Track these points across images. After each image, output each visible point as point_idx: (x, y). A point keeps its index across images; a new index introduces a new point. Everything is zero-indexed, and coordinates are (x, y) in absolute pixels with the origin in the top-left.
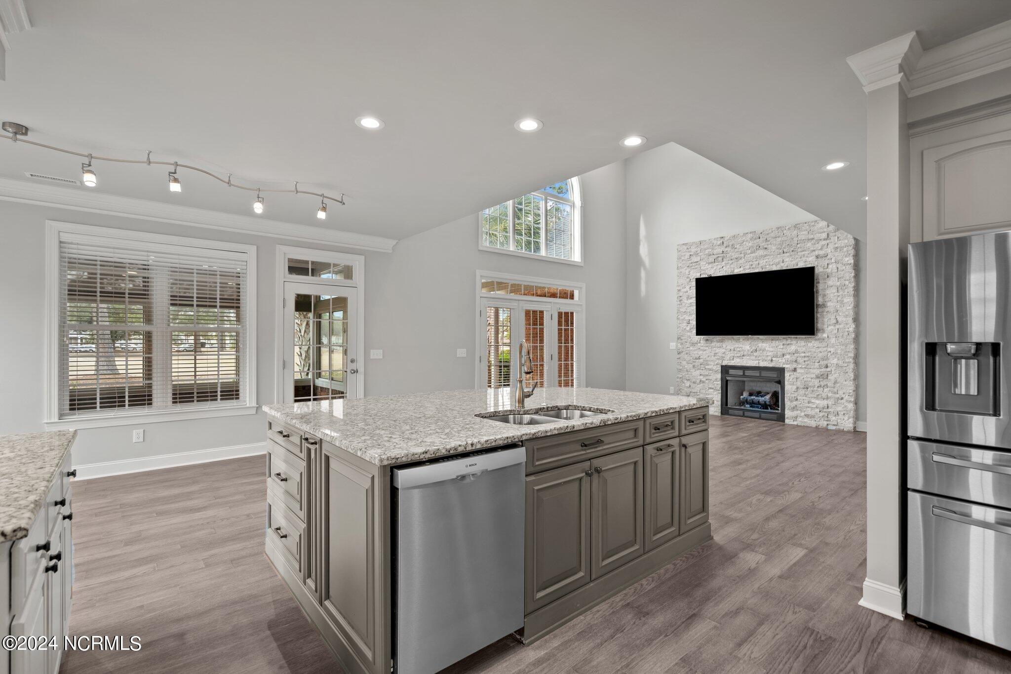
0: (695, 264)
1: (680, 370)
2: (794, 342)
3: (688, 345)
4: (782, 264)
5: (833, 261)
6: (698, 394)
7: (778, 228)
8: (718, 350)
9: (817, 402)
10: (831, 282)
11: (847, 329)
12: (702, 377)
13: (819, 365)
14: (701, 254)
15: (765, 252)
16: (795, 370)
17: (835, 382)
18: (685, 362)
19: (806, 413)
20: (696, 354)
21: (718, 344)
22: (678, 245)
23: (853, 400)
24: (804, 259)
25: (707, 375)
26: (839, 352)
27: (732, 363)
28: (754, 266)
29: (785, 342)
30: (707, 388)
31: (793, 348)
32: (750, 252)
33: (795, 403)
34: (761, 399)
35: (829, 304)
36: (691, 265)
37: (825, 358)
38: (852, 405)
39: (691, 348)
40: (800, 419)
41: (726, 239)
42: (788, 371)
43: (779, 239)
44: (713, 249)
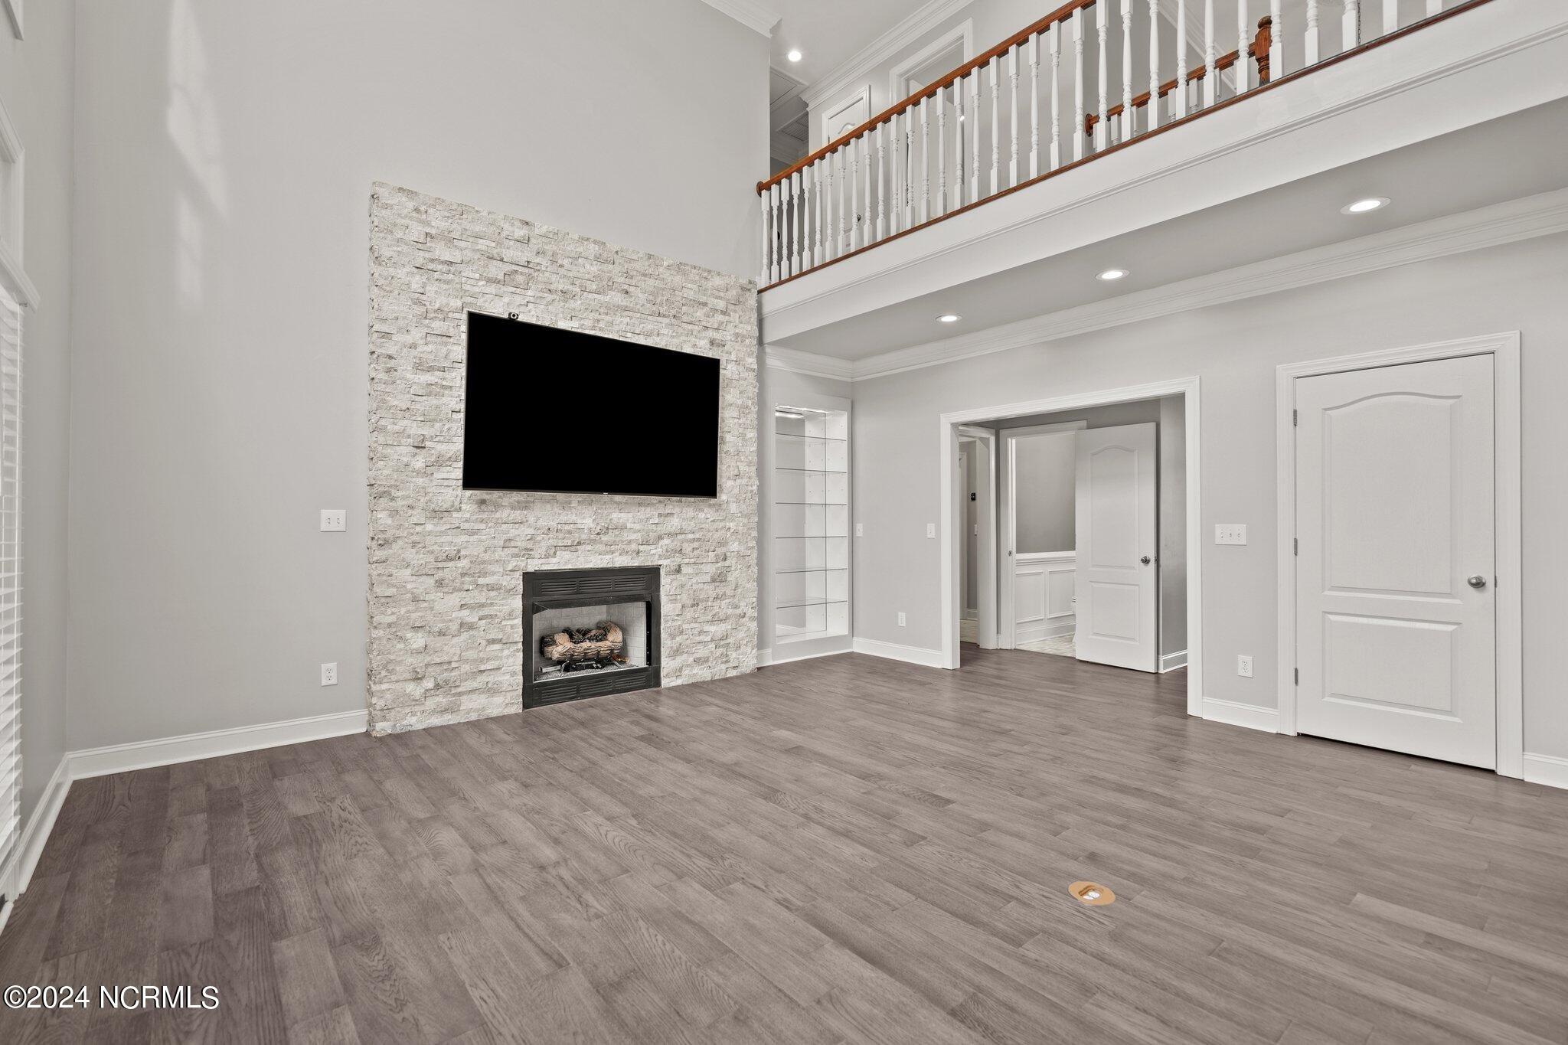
0: (445, 268)
1: (387, 601)
2: (677, 510)
3: (417, 516)
4: (658, 339)
5: (733, 357)
6: (454, 665)
7: (650, 256)
8: (513, 531)
9: (712, 629)
10: (732, 396)
11: (750, 489)
12: (465, 613)
13: (715, 556)
14: (463, 244)
15: (626, 302)
16: (678, 570)
17: (737, 587)
18: (409, 571)
19: (696, 656)
20: (447, 543)
21: (517, 515)
24: (693, 339)
25: (482, 605)
26: (740, 528)
27: (551, 565)
28: (602, 324)
29: (661, 509)
30: (484, 643)
31: (674, 523)
32: (594, 287)
33: (679, 639)
34: (604, 646)
35: (728, 438)
36: (431, 266)
37: (722, 543)
38: (755, 624)
39: (429, 527)
40: (686, 672)
41: (537, 231)
42: (668, 573)
43: (651, 282)
44: (499, 244)
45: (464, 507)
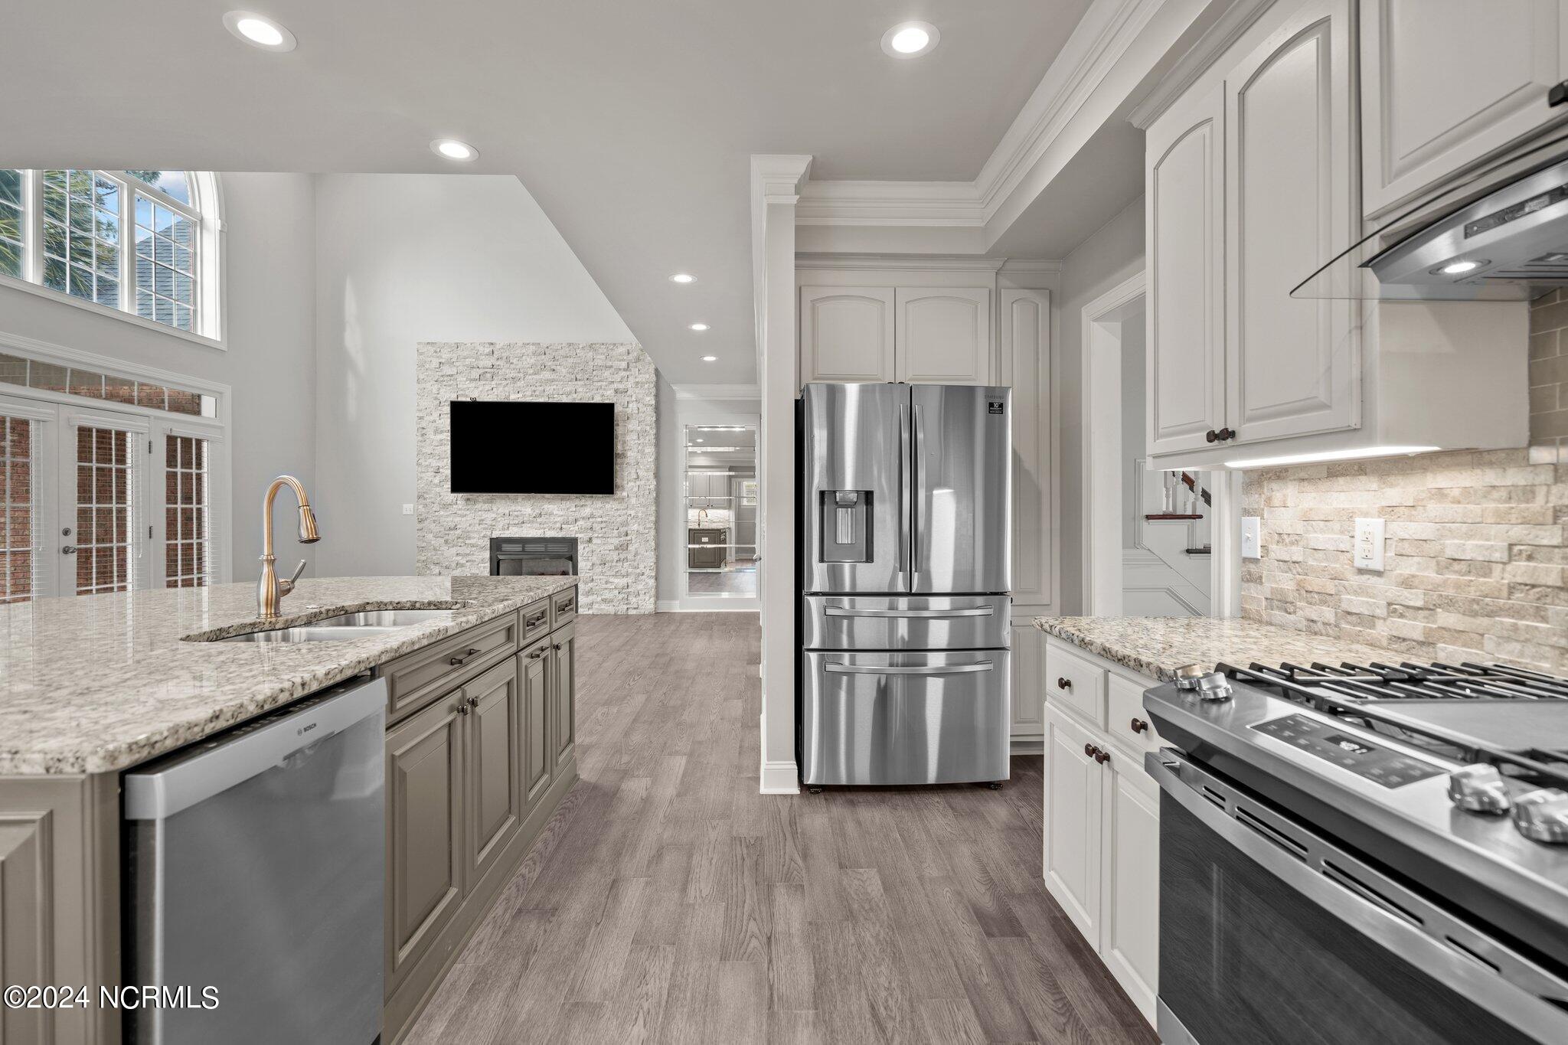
0: (448, 378)
1: (422, 549)
2: (589, 503)
3: (436, 507)
4: (575, 396)
5: (634, 399)
7: (570, 345)
8: (485, 515)
9: (616, 581)
10: (632, 425)
11: (648, 487)
12: (459, 558)
13: (618, 533)
14: (458, 364)
15: (553, 376)
16: (590, 540)
17: (637, 554)
18: (431, 535)
19: (603, 597)
20: (450, 521)
21: (486, 506)
22: (419, 343)
23: (654, 574)
24: (601, 391)
25: (468, 554)
26: (640, 515)
27: (507, 534)
28: (537, 393)
29: (577, 502)
32: (531, 372)
33: (590, 585)
35: (629, 453)
36: (442, 379)
37: (625, 524)
38: (653, 581)
39: (442, 513)
40: (596, 606)
41: (498, 347)
42: (582, 543)
43: (570, 360)
44: (477, 359)
45: (458, 502)
